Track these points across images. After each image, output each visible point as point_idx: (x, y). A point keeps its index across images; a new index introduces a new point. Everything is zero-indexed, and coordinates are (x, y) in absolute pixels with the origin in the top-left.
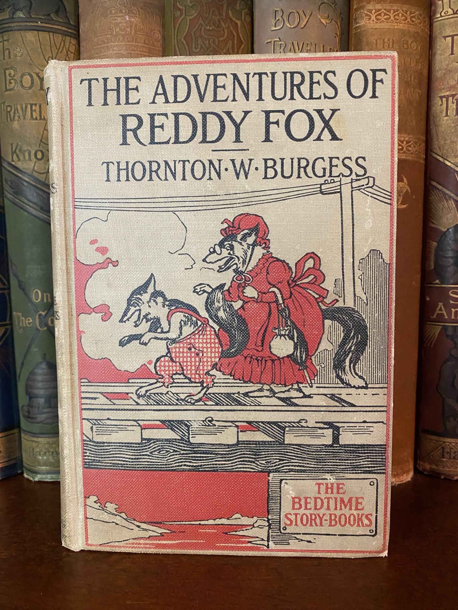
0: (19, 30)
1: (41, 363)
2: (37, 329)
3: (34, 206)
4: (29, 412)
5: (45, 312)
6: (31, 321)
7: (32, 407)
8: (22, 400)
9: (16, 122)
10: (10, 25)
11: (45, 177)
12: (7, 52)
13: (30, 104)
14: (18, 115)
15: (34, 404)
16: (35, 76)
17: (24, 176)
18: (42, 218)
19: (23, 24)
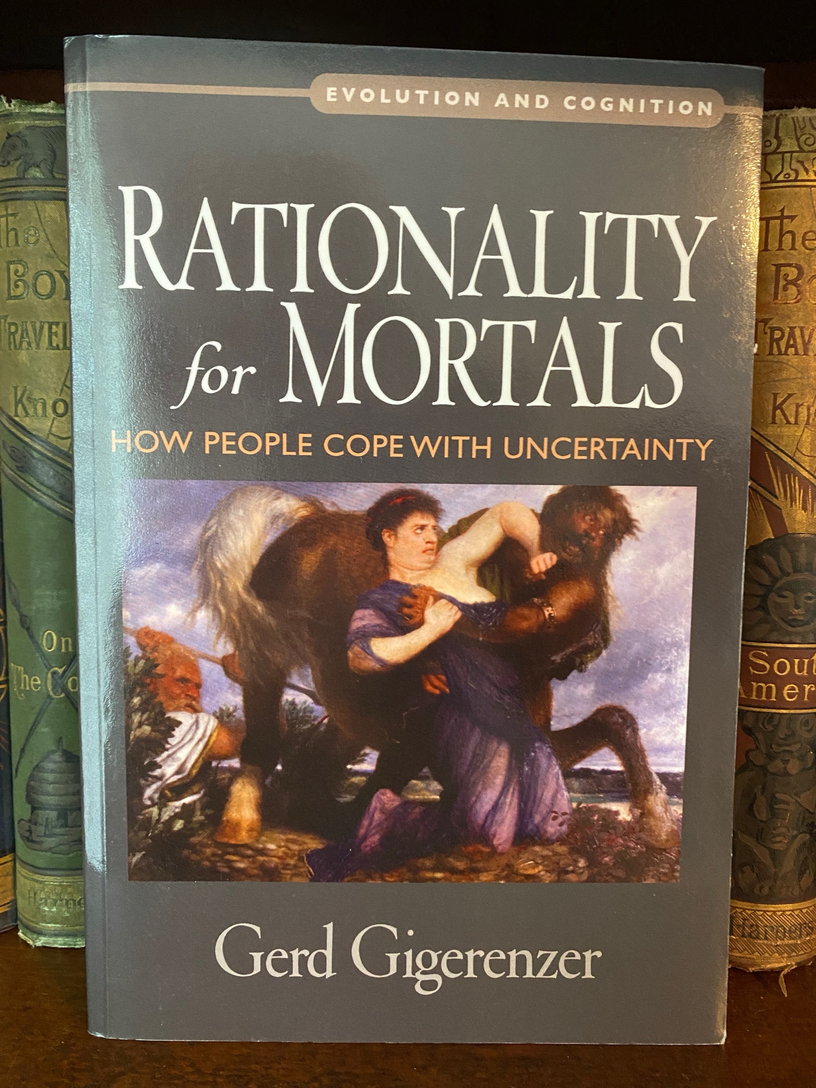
0: (34, 199)
1: (53, 752)
2: (49, 696)
3: (49, 492)
4: (30, 831)
5: (63, 669)
6: (39, 682)
7: (36, 824)
8: (21, 810)
9: (23, 352)
10: (20, 189)
11: (68, 445)
12: (12, 233)
13: (48, 322)
14: (27, 340)
15: (40, 820)
16: (57, 276)
17: (35, 442)
18: (61, 512)
19: (37, 188)
